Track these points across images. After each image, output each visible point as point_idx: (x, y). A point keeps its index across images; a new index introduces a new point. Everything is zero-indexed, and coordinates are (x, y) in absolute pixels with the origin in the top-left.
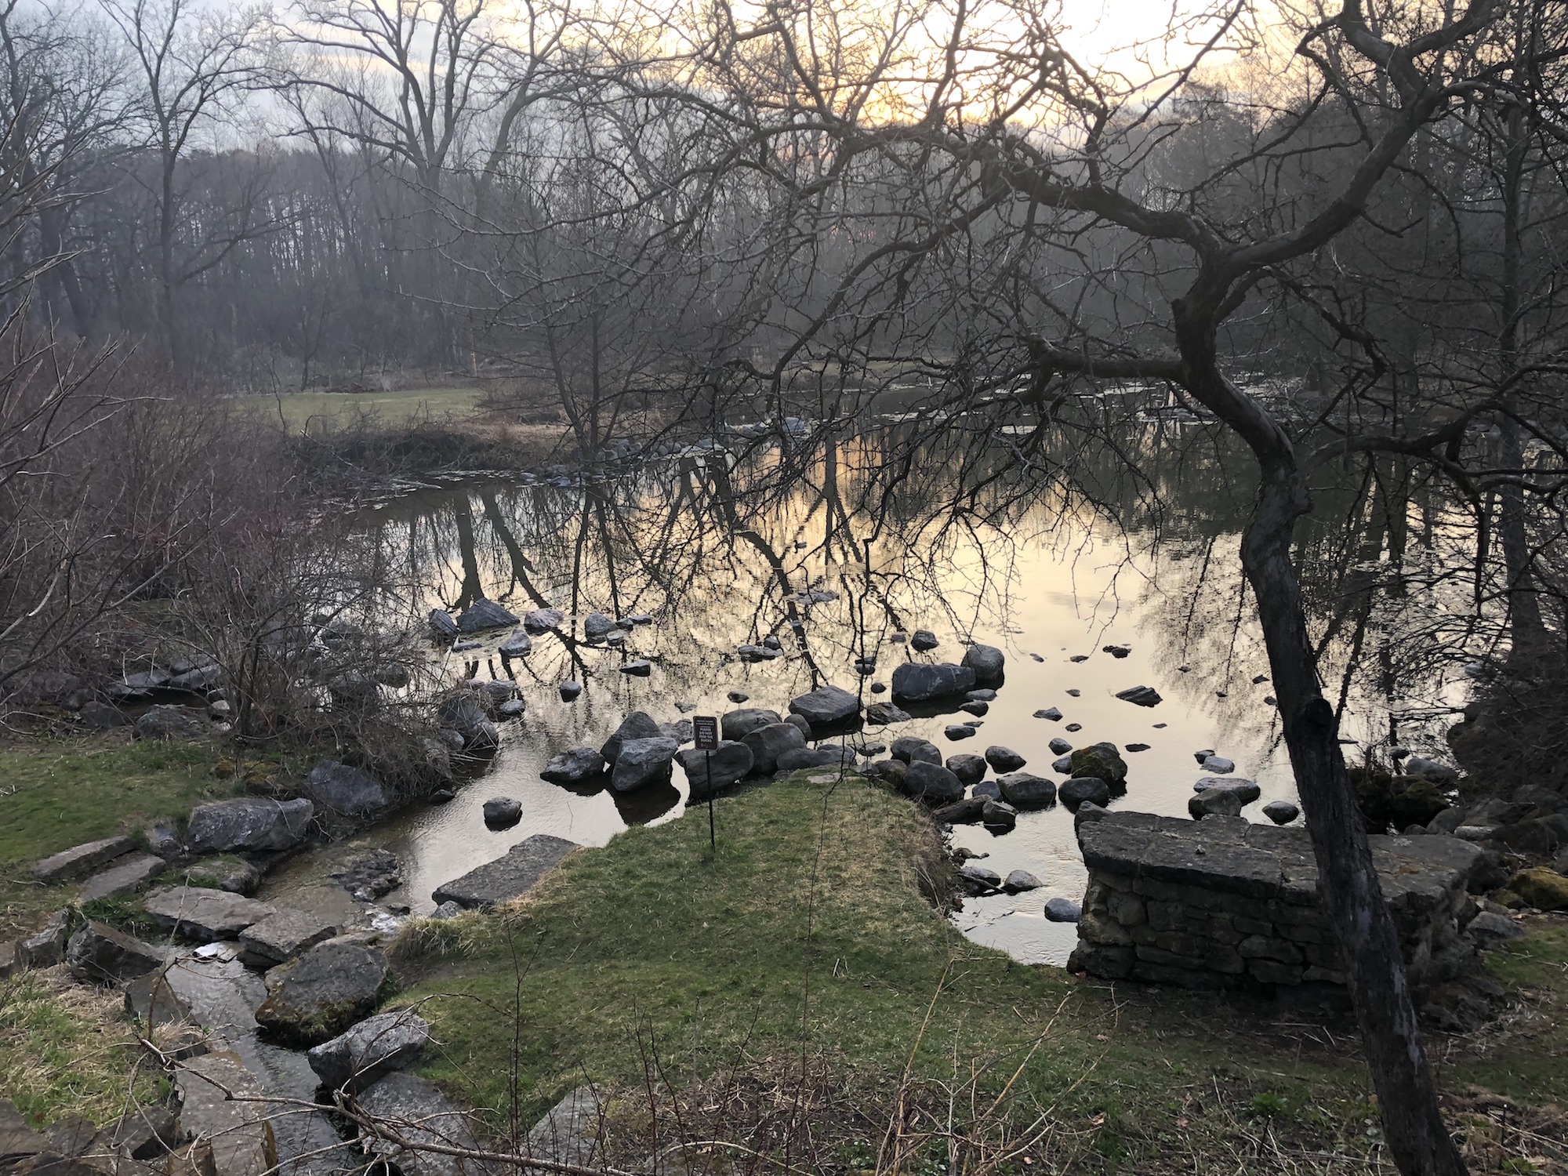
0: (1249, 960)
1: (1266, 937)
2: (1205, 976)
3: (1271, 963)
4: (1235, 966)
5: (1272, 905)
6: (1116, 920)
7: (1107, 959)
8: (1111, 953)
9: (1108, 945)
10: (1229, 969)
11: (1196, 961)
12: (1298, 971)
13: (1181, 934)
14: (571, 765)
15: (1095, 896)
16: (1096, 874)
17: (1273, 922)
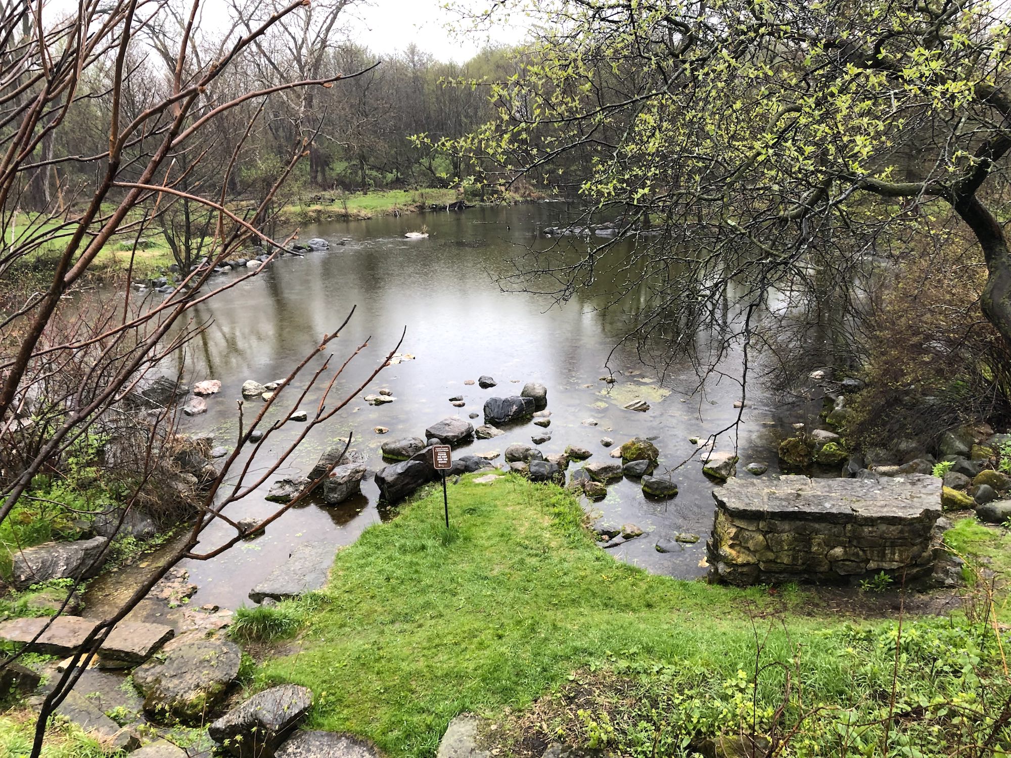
0: (834, 561)
1: (845, 547)
2: (806, 576)
3: (847, 563)
4: (825, 568)
5: (849, 527)
6: (748, 549)
7: (742, 573)
8: (745, 569)
9: (743, 565)
10: (822, 569)
11: (800, 568)
12: (863, 565)
13: (791, 552)
14: (288, 489)
15: (732, 535)
16: (732, 521)
17: (849, 537)
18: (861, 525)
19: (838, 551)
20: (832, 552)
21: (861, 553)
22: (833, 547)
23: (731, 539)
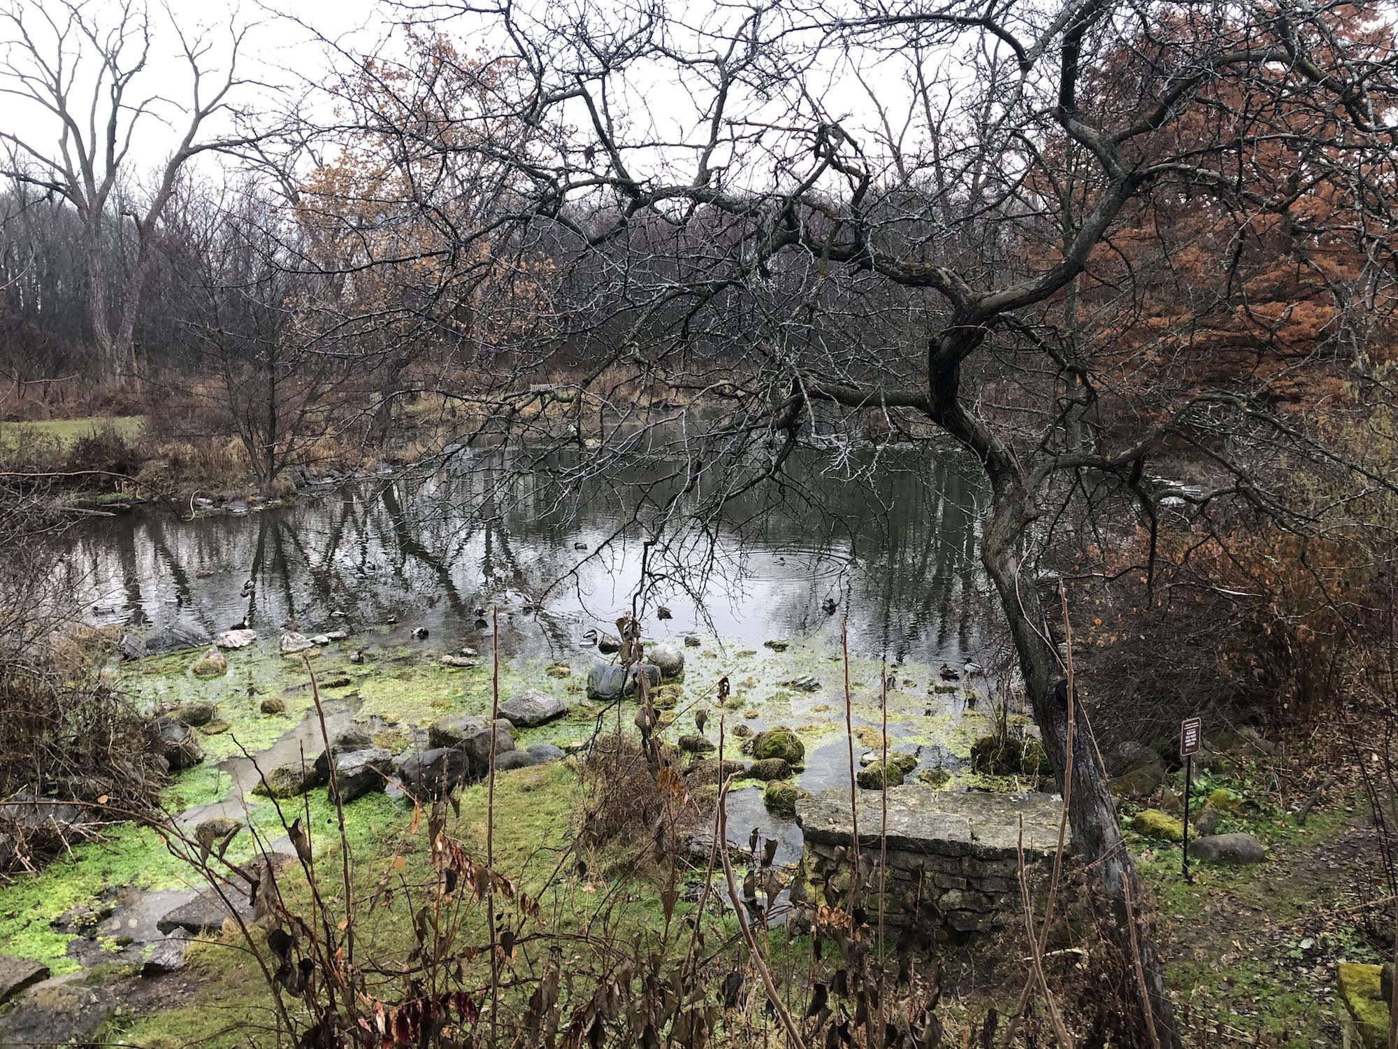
0: (949, 910)
1: (962, 890)
3: (968, 914)
5: (966, 862)
14: (285, 781)
15: (813, 866)
16: (813, 847)
17: (968, 877)
18: (982, 860)
19: (953, 897)
20: (945, 898)
21: (984, 900)
22: (946, 891)
23: (813, 871)
